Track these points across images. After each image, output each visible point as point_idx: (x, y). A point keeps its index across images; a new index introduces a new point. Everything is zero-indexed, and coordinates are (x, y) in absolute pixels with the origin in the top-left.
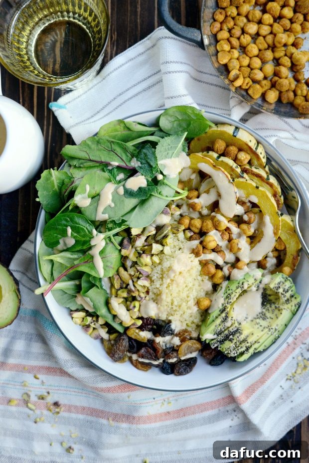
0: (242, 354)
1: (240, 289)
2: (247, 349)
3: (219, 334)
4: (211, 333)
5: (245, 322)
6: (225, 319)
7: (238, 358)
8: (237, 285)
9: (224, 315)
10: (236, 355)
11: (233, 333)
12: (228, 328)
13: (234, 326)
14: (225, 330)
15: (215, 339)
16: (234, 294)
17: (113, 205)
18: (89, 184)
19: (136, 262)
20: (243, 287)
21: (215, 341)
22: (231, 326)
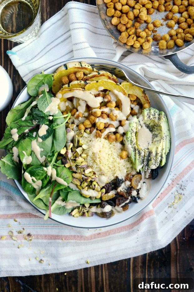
0: (161, 161)
1: (133, 133)
2: (162, 157)
3: (143, 162)
4: (139, 165)
5: (150, 145)
6: (140, 153)
7: (161, 165)
8: (130, 133)
9: (137, 151)
10: (159, 164)
11: (149, 156)
12: (145, 155)
13: (146, 152)
14: (144, 158)
15: (143, 166)
16: (133, 138)
17: (42, 150)
18: (24, 150)
19: (76, 164)
20: (134, 131)
21: (144, 167)
22: (145, 154)
